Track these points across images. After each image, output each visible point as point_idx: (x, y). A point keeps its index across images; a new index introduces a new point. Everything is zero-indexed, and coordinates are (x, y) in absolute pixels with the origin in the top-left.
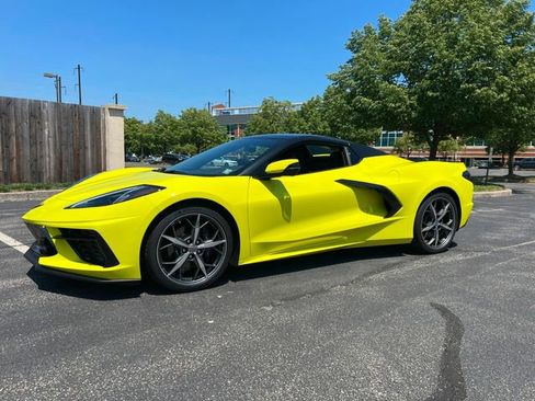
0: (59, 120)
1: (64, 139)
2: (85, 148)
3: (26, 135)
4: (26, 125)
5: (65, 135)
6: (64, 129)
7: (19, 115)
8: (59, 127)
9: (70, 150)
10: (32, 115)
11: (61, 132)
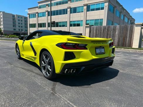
0: (120, 30)
1: (121, 35)
2: (127, 37)
3: (112, 34)
4: (112, 32)
6: (121, 32)
7: (111, 29)
8: (120, 32)
9: (122, 38)
10: (114, 29)
11: (120, 33)
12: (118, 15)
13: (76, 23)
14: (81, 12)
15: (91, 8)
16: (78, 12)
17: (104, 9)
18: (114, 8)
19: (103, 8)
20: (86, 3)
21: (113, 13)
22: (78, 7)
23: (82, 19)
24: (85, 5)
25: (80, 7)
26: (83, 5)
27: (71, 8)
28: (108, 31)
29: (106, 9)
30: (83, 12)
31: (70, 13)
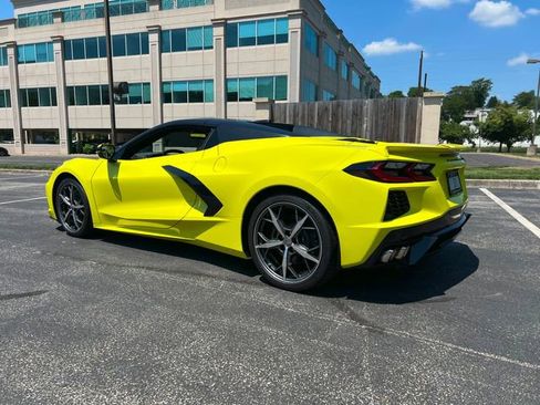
0: (377, 115)
1: (380, 132)
2: (399, 140)
3: (349, 130)
4: (349, 122)
5: (380, 128)
6: (380, 122)
7: (345, 114)
8: (377, 122)
10: (355, 114)
11: (377, 126)
12: (331, 62)
13: (186, 88)
14: (206, 48)
15: (243, 33)
16: (191, 49)
17: (286, 41)
18: (318, 37)
19: (283, 38)
20: (222, 14)
21: (318, 55)
22: (189, 29)
23: (210, 73)
24: (216, 23)
25: (200, 28)
26: (210, 23)
27: (161, 33)
28: (337, 121)
29: (295, 40)
30: (212, 47)
31: (161, 51)
